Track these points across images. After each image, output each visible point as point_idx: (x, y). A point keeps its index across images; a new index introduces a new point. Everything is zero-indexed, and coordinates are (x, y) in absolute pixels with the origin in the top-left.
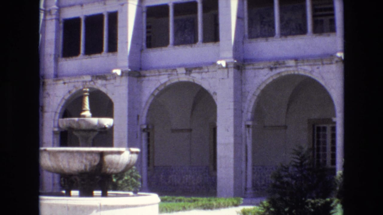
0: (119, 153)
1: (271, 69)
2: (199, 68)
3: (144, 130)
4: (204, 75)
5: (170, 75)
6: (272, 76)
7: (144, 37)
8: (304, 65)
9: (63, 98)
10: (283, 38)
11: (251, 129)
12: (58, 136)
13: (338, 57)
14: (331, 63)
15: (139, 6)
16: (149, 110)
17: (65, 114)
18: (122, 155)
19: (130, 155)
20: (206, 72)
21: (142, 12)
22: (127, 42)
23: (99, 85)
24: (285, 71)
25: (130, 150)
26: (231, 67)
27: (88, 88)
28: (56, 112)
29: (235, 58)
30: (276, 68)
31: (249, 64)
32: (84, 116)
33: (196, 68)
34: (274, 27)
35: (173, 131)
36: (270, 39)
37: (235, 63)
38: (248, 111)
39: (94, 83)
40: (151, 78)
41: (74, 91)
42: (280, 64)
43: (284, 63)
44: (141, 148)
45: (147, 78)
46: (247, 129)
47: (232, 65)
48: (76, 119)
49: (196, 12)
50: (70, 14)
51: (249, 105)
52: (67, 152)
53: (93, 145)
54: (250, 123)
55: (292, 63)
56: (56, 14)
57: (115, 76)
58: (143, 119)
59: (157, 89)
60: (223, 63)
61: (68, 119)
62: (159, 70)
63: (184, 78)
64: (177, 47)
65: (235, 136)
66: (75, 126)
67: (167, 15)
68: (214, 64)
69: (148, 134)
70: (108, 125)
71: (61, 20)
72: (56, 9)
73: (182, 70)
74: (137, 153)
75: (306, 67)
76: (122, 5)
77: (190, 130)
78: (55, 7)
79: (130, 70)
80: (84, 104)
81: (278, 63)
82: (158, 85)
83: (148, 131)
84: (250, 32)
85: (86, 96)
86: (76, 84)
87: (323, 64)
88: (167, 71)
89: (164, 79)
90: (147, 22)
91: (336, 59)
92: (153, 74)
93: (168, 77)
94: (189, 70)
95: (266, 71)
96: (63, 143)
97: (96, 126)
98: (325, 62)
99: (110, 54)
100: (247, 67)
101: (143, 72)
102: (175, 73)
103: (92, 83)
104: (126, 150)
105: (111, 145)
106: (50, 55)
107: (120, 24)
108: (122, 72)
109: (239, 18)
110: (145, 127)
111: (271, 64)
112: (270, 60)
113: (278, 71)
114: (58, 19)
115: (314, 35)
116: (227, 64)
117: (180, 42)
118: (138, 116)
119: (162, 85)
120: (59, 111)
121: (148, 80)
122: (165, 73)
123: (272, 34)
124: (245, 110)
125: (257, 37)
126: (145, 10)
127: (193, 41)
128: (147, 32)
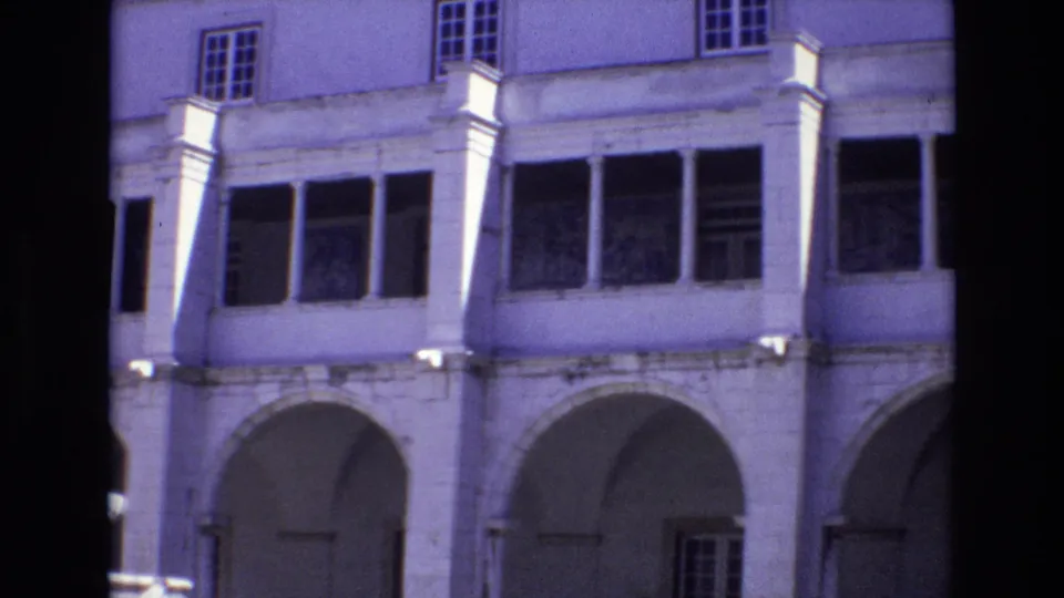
0: (137, 589)
1: (570, 377)
2: (365, 366)
3: (205, 531)
4: (381, 388)
5: (285, 384)
6: (569, 398)
7: (220, 278)
8: (664, 369)
10: (610, 291)
11: (499, 542)
13: (764, 349)
15: (212, 186)
16: (221, 477)
20: (386, 380)
21: (219, 203)
22: (172, 287)
24: (607, 385)
26: (457, 370)
29: (469, 343)
30: (583, 375)
31: (507, 363)
33: (357, 368)
34: (583, 260)
35: (284, 535)
36: (571, 293)
37: (470, 357)
38: (495, 492)
40: (232, 389)
42: (595, 365)
45: (221, 389)
46: (490, 540)
47: (458, 364)
49: (366, 210)
51: (501, 473)
54: (499, 525)
55: (629, 361)
57: (136, 379)
58: (204, 503)
59: (247, 420)
60: (434, 357)
62: (259, 367)
63: (323, 394)
64: (308, 307)
65: (455, 557)
67: (287, 215)
68: (410, 357)
69: (216, 543)
73: (318, 373)
74: (184, 591)
75: (668, 375)
76: (167, 180)
77: (331, 537)
79: (176, 363)
81: (591, 360)
82: (253, 408)
83: (217, 533)
84: (515, 271)
87: (719, 367)
88: (275, 373)
89: (269, 394)
90: (231, 232)
92: (238, 378)
93: (281, 389)
94: (338, 373)
95: (555, 383)
98: (724, 361)
99: (128, 317)
100: (503, 370)
101: (212, 373)
102: (298, 378)
108: (157, 370)
109: (488, 230)
110: (208, 521)
111: (571, 364)
112: (565, 352)
113: (589, 382)
115: (699, 286)
116: (446, 360)
117: (318, 291)
118: (191, 491)
119: (263, 409)
121: (226, 394)
122: (271, 377)
124: (488, 489)
125: (536, 286)
126: (226, 197)
127: (354, 291)
128: (229, 261)
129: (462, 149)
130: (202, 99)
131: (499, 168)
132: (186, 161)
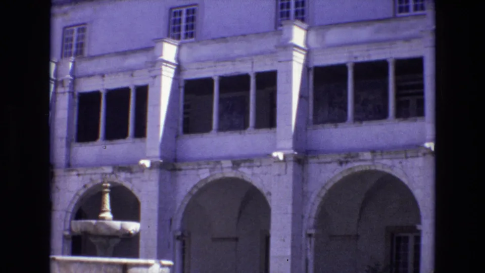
0: (147, 266)
1: (341, 163)
2: (248, 160)
3: (178, 238)
4: (257, 170)
5: (212, 169)
6: (341, 173)
7: (181, 119)
8: (383, 159)
9: (77, 194)
10: (357, 123)
11: (313, 240)
12: (70, 242)
13: (426, 149)
14: (417, 156)
15: (176, 79)
16: (184, 214)
17: (79, 214)
18: (150, 269)
19: (161, 269)
20: (258, 167)
21: (179, 87)
22: (158, 126)
23: (122, 178)
24: (358, 166)
25: (160, 263)
26: (290, 161)
27: (109, 182)
28: (67, 212)
29: (295, 148)
30: (347, 162)
31: (313, 157)
32: (103, 219)
33: (245, 161)
34: (346, 110)
35: (215, 240)
36: (340, 125)
37: (296, 155)
38: (310, 217)
39: (117, 177)
40: (187, 172)
41: (90, 186)
42: (352, 157)
43: (357, 155)
44: (174, 260)
45: (182, 172)
46: (309, 239)
47: (292, 158)
48: (94, 222)
49: (248, 88)
50: (88, 86)
51: (312, 209)
52: (81, 262)
53: (115, 255)
54: (312, 232)
55: (368, 155)
56: (70, 87)
57: (142, 168)
58: (177, 225)
59: (195, 186)
60: (280, 155)
61: (83, 221)
62: (199, 162)
63: (230, 174)
64: (222, 134)
65: (293, 247)
66: (91, 230)
67: (211, 92)
68: (269, 155)
69: (184, 244)
70: (133, 230)
71: (76, 93)
72: (71, 80)
73: (227, 164)
74: (169, 266)
75: (384, 161)
76: (155, 77)
77: (236, 239)
78: (69, 76)
79: (161, 161)
80: (104, 203)
81: (350, 155)
82: (198, 180)
83: (183, 239)
84: (315, 115)
85: (106, 192)
86: (93, 177)
87: (407, 157)
88: (208, 164)
89: (205, 174)
90: (185, 100)
91: (423, 151)
92: (190, 167)
93: (210, 171)
94: (236, 164)
95: (335, 166)
96: (76, 251)
97: (118, 231)
98: (409, 155)
99: (138, 140)
100: (311, 160)
101: (178, 165)
102: (219, 166)
103: (113, 176)
104: (156, 262)
105: (136, 256)
106: (61, 138)
107: (150, 101)
108: (152, 164)
109: (301, 96)
110: (179, 233)
111: (341, 157)
112: (339, 152)
113: (349, 166)
114: (72, 93)
115: (397, 121)
116: (285, 157)
117: (225, 127)
118: (171, 221)
119: (201, 181)
120: (71, 210)
121: (185, 175)
122: (206, 166)
123: (342, 119)
124: (307, 215)
125: (325, 122)
126: (182, 84)
127: (242, 126)
128: (185, 113)
129: (290, 60)
130: (171, 39)
131: (307, 69)
132: (164, 68)
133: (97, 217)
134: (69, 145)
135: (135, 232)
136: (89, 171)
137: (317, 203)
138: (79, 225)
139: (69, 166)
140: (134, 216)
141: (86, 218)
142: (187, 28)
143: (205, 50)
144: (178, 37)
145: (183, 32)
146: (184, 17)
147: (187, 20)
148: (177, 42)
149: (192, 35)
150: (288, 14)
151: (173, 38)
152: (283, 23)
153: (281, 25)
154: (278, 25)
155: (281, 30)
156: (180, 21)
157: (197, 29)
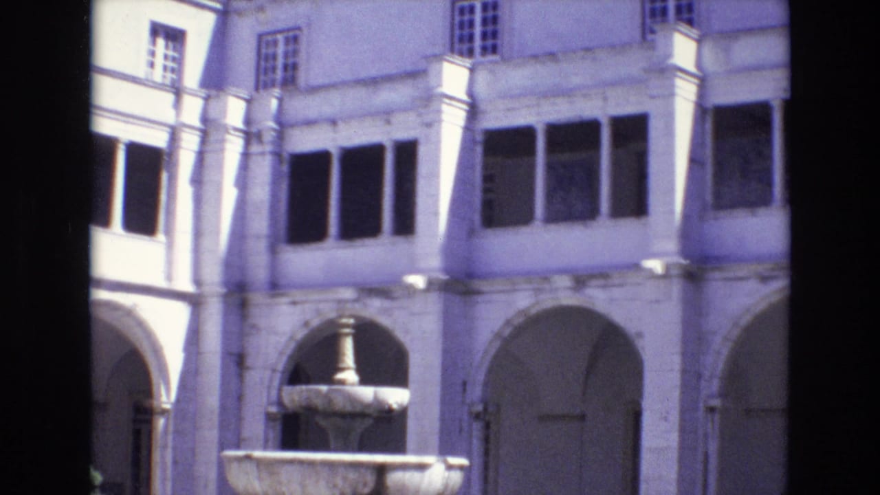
0: (422, 467)
1: (764, 280)
2: (601, 275)
3: (477, 416)
4: (616, 293)
5: (538, 291)
6: (765, 297)
7: (478, 202)
9: (291, 338)
11: (717, 417)
12: (278, 426)
15: (468, 129)
16: (490, 371)
17: (296, 375)
18: (428, 473)
19: (447, 474)
20: (620, 286)
21: (474, 142)
22: (436, 214)
23: (374, 309)
25: (445, 462)
26: (676, 276)
27: (351, 316)
28: (274, 371)
29: (684, 253)
30: (775, 278)
31: (713, 269)
32: (342, 382)
33: (592, 276)
34: (769, 183)
35: (544, 418)
36: (762, 211)
37: (686, 265)
38: (711, 377)
39: (365, 305)
40: (495, 297)
41: (315, 322)
44: (469, 455)
45: (486, 297)
46: (709, 416)
47: (675, 272)
48: (324, 388)
49: (596, 145)
50: (305, 142)
51: (716, 359)
52: (301, 462)
53: (361, 449)
54: (716, 402)
56: (273, 143)
57: (411, 291)
58: (476, 392)
59: (508, 322)
60: (655, 265)
61: (304, 387)
62: (513, 278)
63: (569, 299)
64: (553, 227)
65: (683, 430)
66: (319, 403)
67: (531, 151)
68: (636, 267)
69: (487, 426)
70: (397, 403)
71: (285, 155)
72: (274, 130)
73: (564, 281)
74: (461, 468)
76: (429, 125)
77: (582, 417)
78: (272, 124)
79: (445, 277)
80: (344, 354)
81: (779, 266)
82: (511, 313)
83: (487, 419)
84: (717, 195)
85: (347, 335)
86: (321, 306)
88: (529, 282)
89: (524, 301)
90: (486, 167)
92: (498, 287)
93: (535, 296)
94: (580, 281)
95: (753, 285)
96: (288, 442)
97: (368, 406)
99: (401, 241)
100: (711, 275)
101: (476, 284)
102: (547, 286)
103: (357, 306)
104: (438, 461)
105: (400, 448)
106: (258, 237)
107: (423, 168)
108: (429, 283)
109: (695, 161)
110: (480, 408)
111: (765, 269)
112: (758, 259)
113: (780, 284)
114: (277, 155)
116: (668, 267)
117: (560, 214)
118: (464, 384)
119: (518, 313)
120: (280, 367)
121: (490, 302)
122: (525, 286)
123: (765, 200)
124: (707, 374)
125: (734, 205)
126: (479, 138)
127: (589, 213)
128: (486, 191)
129: (670, 95)
130: (457, 57)
131: (701, 110)
132: (445, 108)
133: (329, 380)
134: (273, 250)
135: (400, 405)
136: (315, 296)
137: (725, 352)
138: (296, 395)
139: (275, 286)
140: (398, 377)
141: (308, 381)
142: (484, 36)
143: (518, 76)
144: (470, 53)
145: (478, 42)
146: (478, 17)
147: (485, 21)
148: (468, 62)
149: (494, 49)
150: (664, 12)
151: (461, 54)
152: (657, 27)
153: (653, 32)
154: (646, 32)
155: (653, 41)
156: (471, 24)
157: (504, 40)
